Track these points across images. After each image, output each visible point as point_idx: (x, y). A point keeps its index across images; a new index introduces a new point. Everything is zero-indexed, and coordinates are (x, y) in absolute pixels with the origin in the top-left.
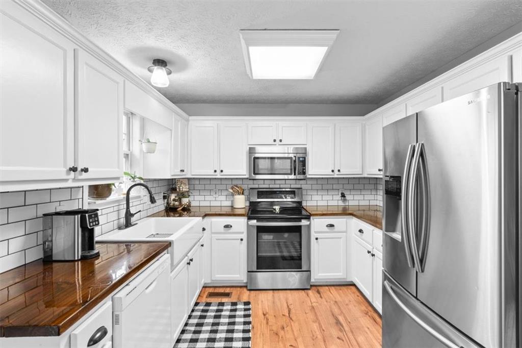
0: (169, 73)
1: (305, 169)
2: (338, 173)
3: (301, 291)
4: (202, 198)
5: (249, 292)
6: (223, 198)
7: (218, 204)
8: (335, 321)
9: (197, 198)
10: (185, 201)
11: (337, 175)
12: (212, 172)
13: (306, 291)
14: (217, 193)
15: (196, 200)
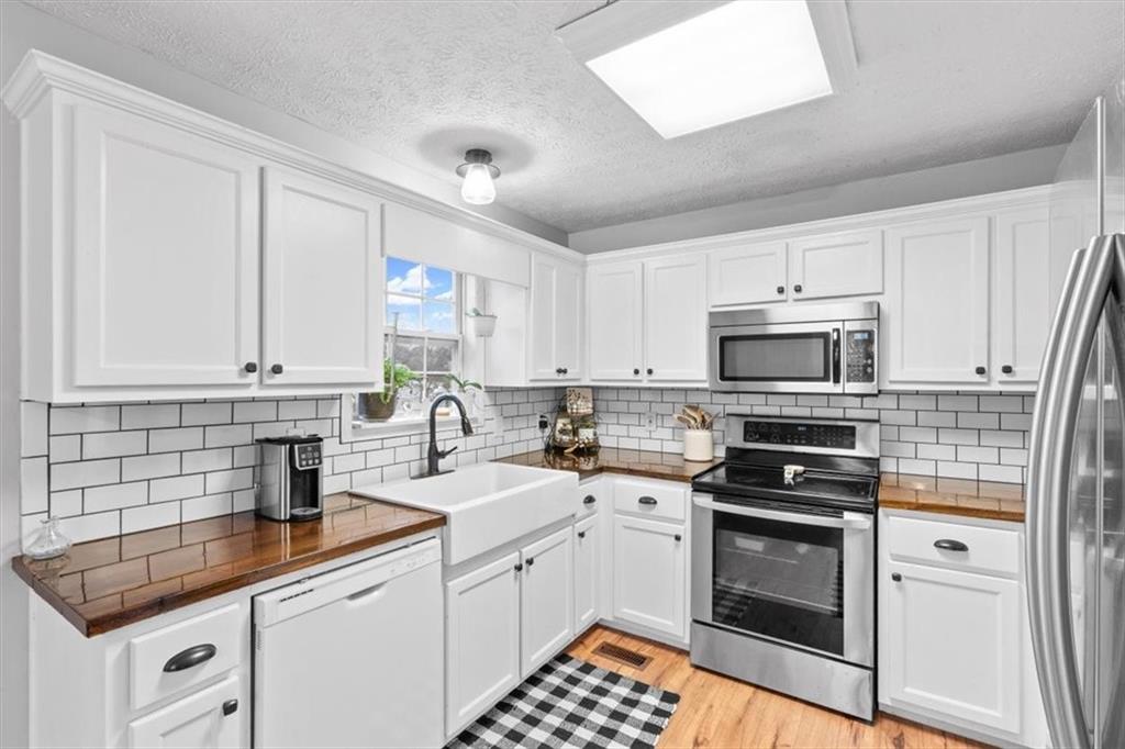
0: (496, 175)
1: (872, 366)
2: (1005, 377)
3: (839, 718)
4: (622, 430)
5: (692, 669)
6: (666, 433)
7: (655, 446)
9: (613, 429)
10: (586, 434)
11: (1001, 382)
12: (630, 375)
13: (855, 723)
14: (654, 422)
15: (613, 435)
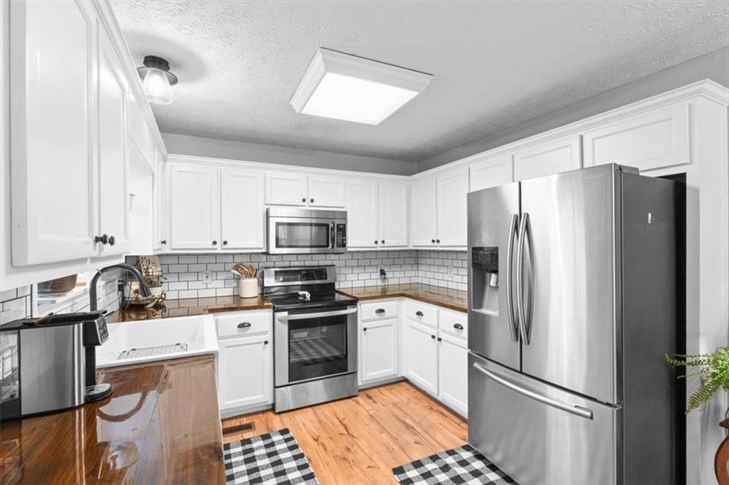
0: (174, 81)
1: (345, 240)
2: (382, 245)
3: (347, 400)
4: (184, 285)
5: (277, 416)
6: (220, 284)
7: (211, 293)
8: (403, 426)
9: (173, 286)
10: (156, 292)
11: (381, 247)
12: (209, 245)
13: (353, 399)
14: (210, 277)
15: (172, 290)
